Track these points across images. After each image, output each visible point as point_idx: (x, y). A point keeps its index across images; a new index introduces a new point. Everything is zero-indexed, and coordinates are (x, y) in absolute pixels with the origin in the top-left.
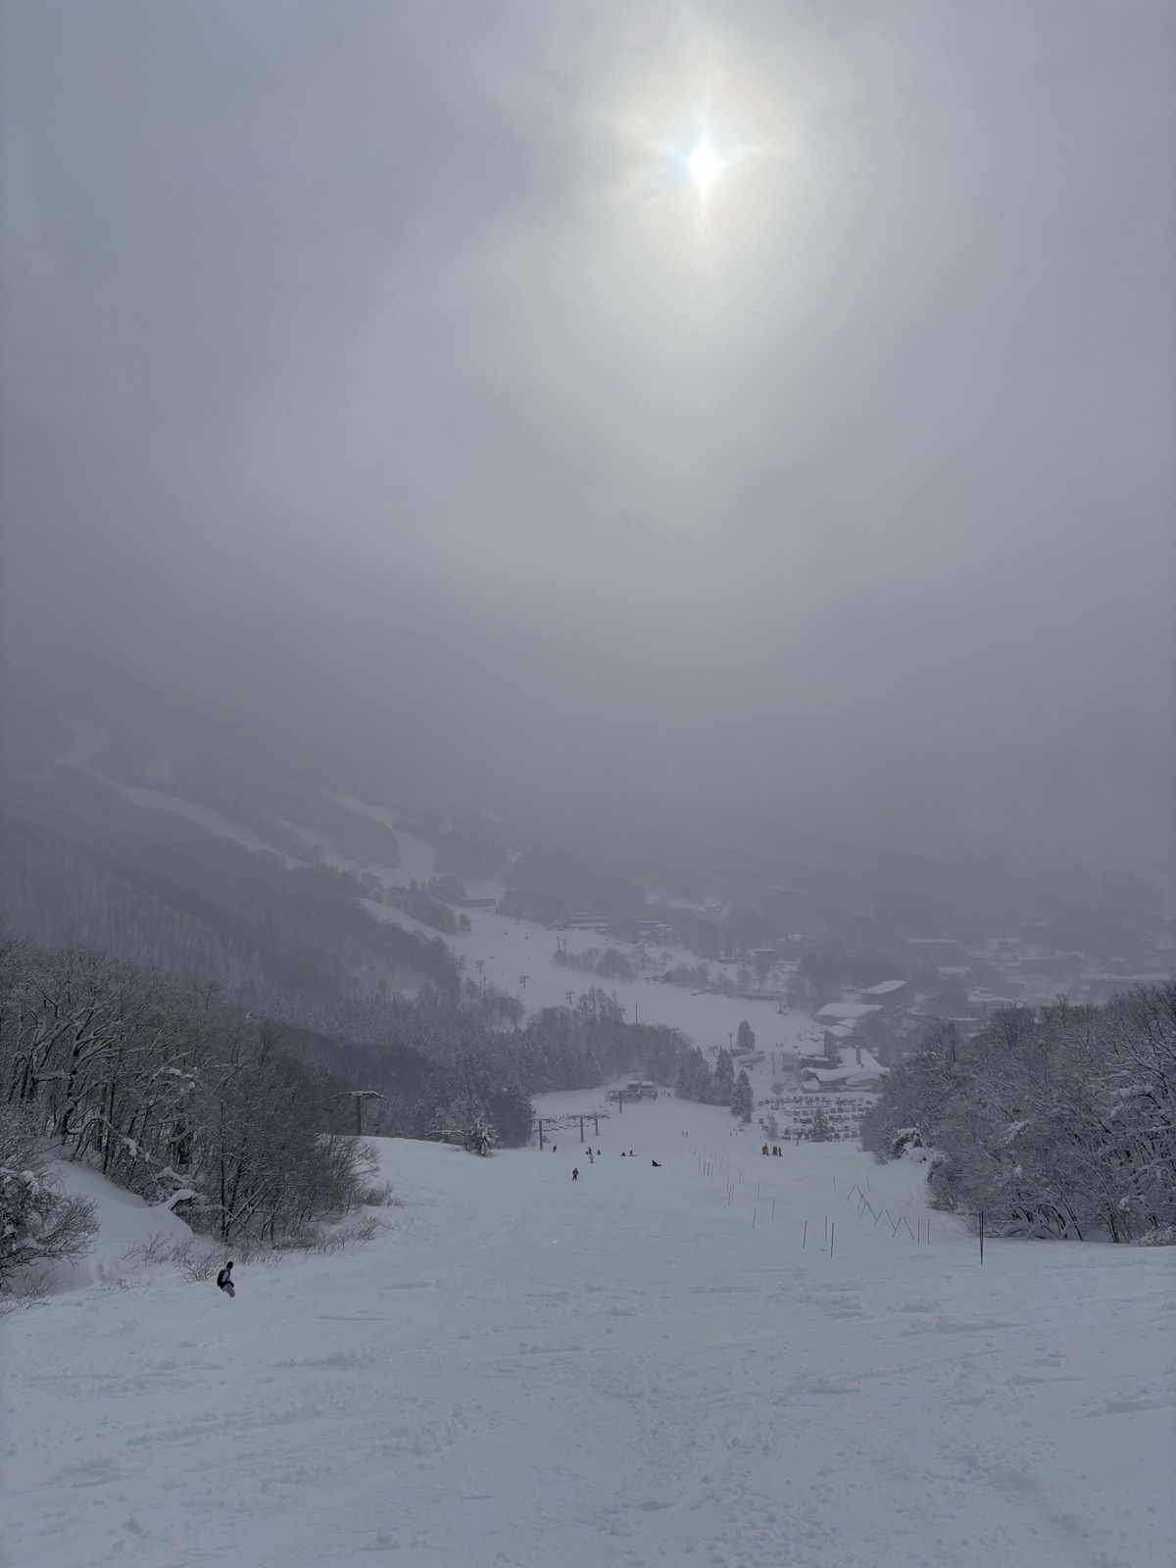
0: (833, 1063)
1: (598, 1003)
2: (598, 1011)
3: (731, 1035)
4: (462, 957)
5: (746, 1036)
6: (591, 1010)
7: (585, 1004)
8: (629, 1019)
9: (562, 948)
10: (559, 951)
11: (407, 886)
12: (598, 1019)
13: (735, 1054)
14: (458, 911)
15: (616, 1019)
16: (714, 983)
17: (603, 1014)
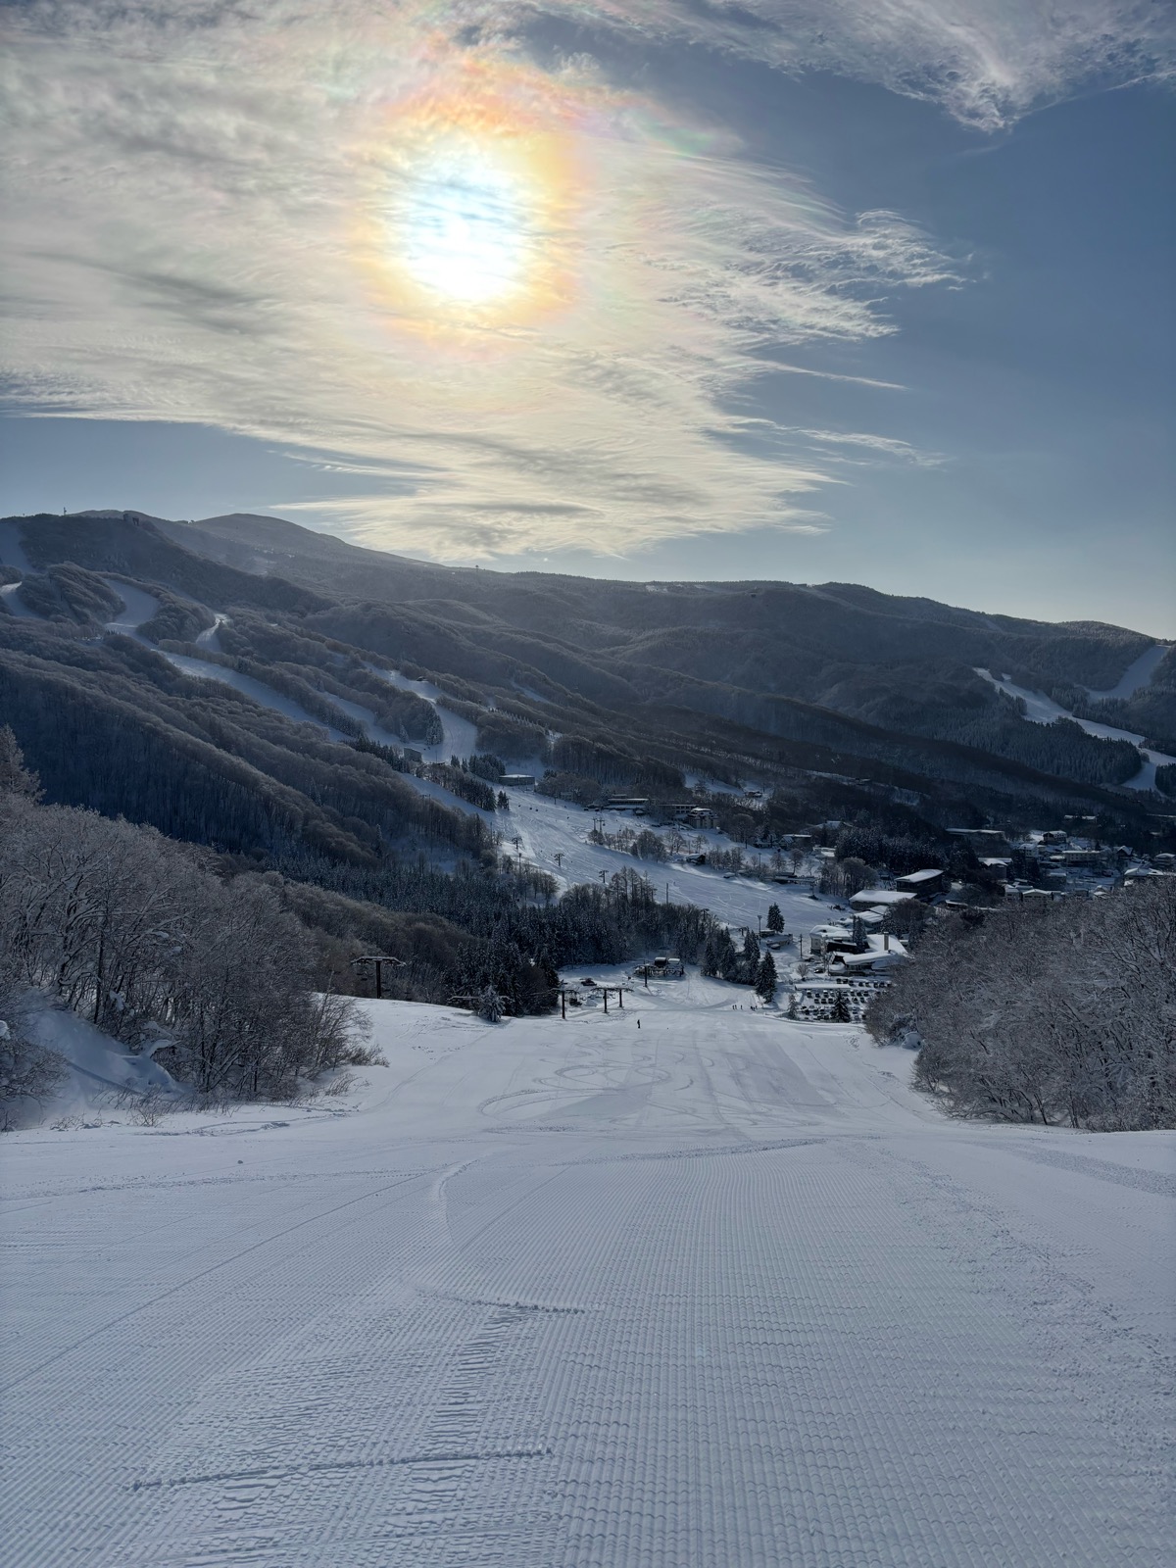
0: (862, 947)
1: (630, 883)
2: (629, 890)
3: (760, 917)
4: (499, 834)
5: (775, 919)
6: (622, 889)
7: (617, 883)
8: (659, 900)
9: (598, 829)
10: (595, 831)
11: (449, 764)
12: (629, 898)
13: (764, 935)
14: (497, 790)
15: (647, 899)
16: (747, 867)
17: (634, 893)
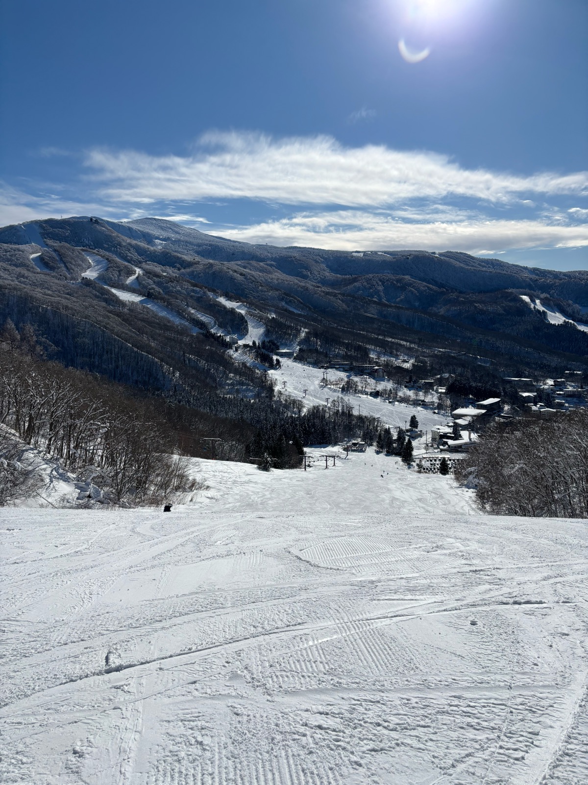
0: (457, 436)
1: (341, 404)
2: (340, 408)
3: (406, 422)
4: (276, 379)
5: (414, 422)
6: (337, 407)
7: (335, 404)
8: (355, 412)
9: (325, 378)
10: (324, 379)
11: (251, 344)
12: (340, 411)
13: (408, 431)
14: (275, 357)
15: (349, 412)
16: (400, 397)
17: (343, 409)
